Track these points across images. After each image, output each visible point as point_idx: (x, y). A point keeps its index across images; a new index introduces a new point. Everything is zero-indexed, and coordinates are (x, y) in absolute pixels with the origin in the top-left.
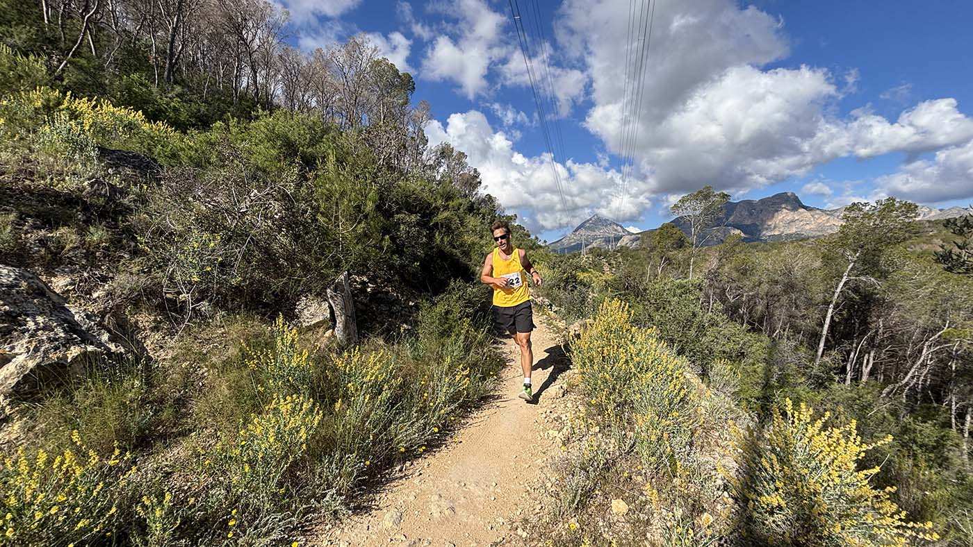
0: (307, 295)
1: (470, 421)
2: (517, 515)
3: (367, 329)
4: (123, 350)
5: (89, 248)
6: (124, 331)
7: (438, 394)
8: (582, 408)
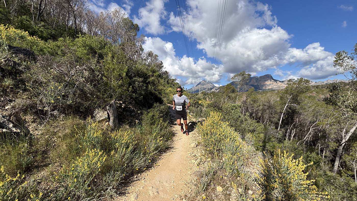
0: (98, 108)
1: (162, 157)
2: (183, 194)
3: (122, 122)
4: (19, 131)
5: (4, 88)
6: (19, 123)
7: (150, 147)
8: (203, 152)
